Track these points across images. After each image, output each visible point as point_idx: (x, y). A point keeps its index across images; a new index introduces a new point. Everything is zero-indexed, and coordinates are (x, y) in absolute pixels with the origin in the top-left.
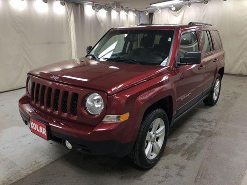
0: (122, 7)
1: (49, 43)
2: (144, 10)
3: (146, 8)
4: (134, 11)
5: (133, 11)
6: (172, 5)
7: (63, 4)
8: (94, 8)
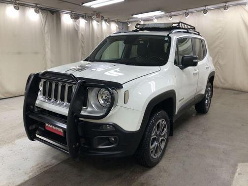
0: (102, 17)
1: (19, 53)
2: (126, 21)
3: (129, 19)
4: (117, 22)
5: (115, 22)
6: (153, 16)
7: (37, 11)
8: (72, 17)
